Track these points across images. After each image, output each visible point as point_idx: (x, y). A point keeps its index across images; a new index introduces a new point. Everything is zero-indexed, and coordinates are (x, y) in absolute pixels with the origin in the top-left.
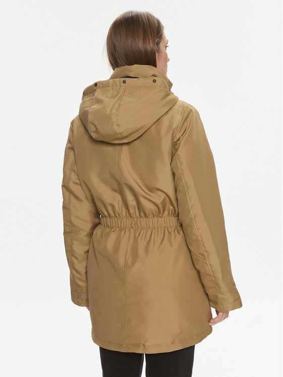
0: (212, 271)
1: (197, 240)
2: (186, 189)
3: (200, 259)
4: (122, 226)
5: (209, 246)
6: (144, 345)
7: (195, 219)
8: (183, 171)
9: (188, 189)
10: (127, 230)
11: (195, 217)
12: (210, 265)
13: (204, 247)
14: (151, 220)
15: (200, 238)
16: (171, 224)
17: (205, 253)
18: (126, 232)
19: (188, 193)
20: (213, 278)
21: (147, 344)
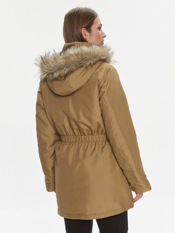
0: (130, 169)
1: (119, 150)
2: (110, 118)
3: (122, 162)
4: (71, 141)
5: (127, 153)
6: (85, 215)
7: (117, 137)
8: (107, 107)
9: (111, 118)
10: (74, 143)
11: (116, 135)
12: (129, 165)
13: (124, 154)
14: (88, 137)
15: (120, 148)
16: (100, 139)
17: (125, 157)
18: (73, 145)
19: (111, 121)
20: (131, 173)
21: (87, 214)
